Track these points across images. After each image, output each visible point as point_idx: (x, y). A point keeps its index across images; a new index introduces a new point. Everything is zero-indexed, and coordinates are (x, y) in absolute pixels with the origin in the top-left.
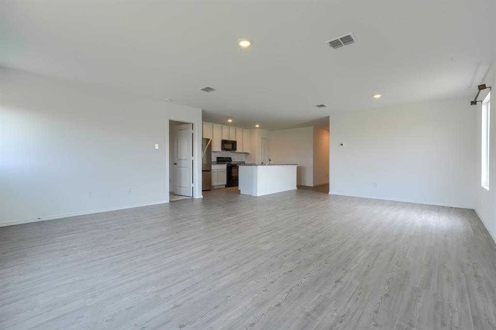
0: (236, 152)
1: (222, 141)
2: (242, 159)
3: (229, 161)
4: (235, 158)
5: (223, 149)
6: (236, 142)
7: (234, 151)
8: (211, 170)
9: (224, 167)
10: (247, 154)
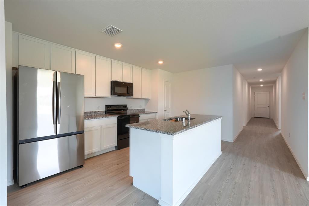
0: (132, 97)
1: (111, 81)
2: (141, 107)
3: (124, 110)
4: (132, 105)
5: (113, 93)
6: (132, 84)
7: (130, 97)
8: (83, 131)
9: (113, 120)
10: (147, 100)
